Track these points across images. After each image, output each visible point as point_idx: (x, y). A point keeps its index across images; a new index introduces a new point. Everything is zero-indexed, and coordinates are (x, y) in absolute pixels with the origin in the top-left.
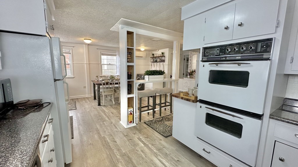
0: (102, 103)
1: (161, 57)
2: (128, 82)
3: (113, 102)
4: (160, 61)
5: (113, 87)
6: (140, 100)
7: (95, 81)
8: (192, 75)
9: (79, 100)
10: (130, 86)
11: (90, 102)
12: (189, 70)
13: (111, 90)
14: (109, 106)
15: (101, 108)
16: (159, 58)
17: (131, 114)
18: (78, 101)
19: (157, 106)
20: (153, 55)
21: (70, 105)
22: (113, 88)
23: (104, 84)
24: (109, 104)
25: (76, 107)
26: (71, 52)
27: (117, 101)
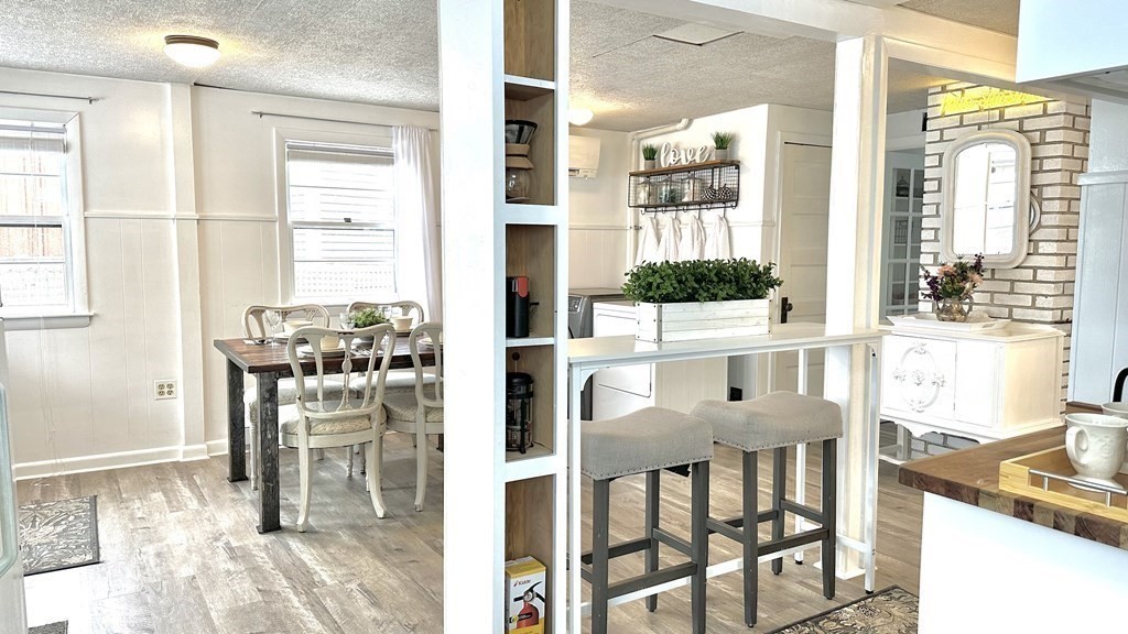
0: (293, 510)
1: (713, 166)
2: (513, 355)
3: (369, 503)
4: (708, 196)
5: (374, 389)
6: (600, 494)
7: (241, 341)
8: (959, 293)
9: (124, 483)
10: (522, 390)
11: (201, 499)
12: (925, 259)
13: (363, 409)
14: (345, 537)
15: (282, 552)
16: (698, 174)
17: (530, 615)
18: (117, 497)
19: (717, 543)
20: (651, 154)
21: (50, 528)
22: (372, 398)
23: (309, 369)
24: (343, 517)
25: (95, 545)
26: (72, 135)
27: (400, 495)
